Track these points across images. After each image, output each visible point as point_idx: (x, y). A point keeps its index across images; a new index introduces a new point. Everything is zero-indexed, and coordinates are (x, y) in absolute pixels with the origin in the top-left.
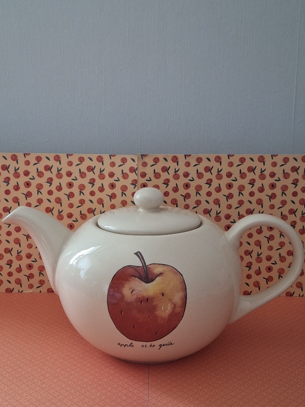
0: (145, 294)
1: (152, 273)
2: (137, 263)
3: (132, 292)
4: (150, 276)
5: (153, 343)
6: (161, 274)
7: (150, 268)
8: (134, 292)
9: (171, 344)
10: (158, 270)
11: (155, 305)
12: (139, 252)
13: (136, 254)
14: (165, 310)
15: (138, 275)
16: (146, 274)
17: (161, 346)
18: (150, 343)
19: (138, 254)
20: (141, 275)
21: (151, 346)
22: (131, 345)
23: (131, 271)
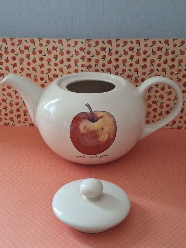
0: (92, 129)
1: (96, 116)
2: (87, 110)
3: (85, 128)
4: (95, 118)
5: (97, 155)
6: (101, 117)
7: (95, 114)
8: (86, 128)
9: (107, 155)
10: (99, 115)
11: (98, 135)
12: (88, 104)
13: (86, 105)
14: (104, 138)
15: (88, 118)
16: (93, 118)
17: (101, 157)
18: (95, 155)
19: (87, 105)
20: (89, 118)
21: (95, 157)
22: (84, 157)
23: (83, 116)
